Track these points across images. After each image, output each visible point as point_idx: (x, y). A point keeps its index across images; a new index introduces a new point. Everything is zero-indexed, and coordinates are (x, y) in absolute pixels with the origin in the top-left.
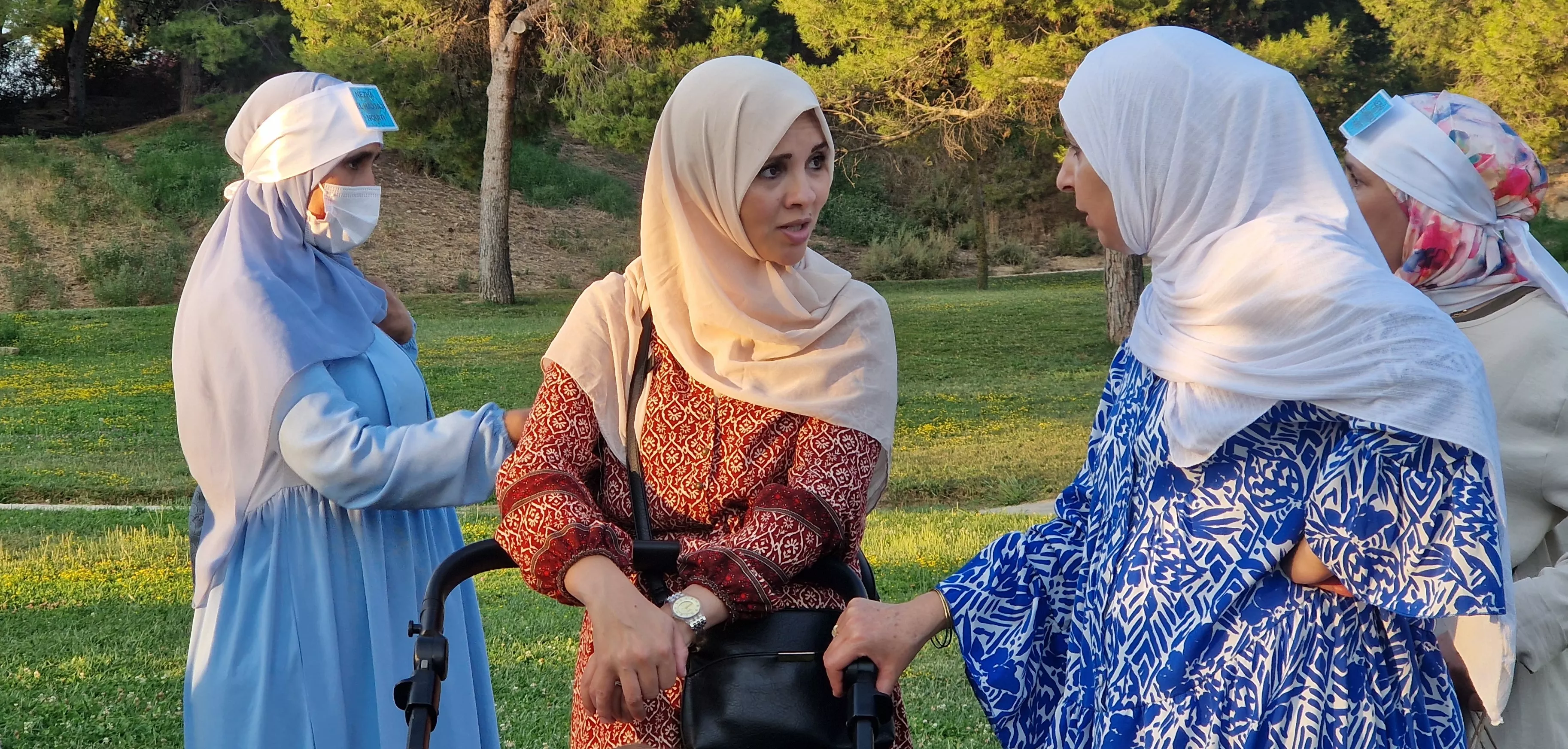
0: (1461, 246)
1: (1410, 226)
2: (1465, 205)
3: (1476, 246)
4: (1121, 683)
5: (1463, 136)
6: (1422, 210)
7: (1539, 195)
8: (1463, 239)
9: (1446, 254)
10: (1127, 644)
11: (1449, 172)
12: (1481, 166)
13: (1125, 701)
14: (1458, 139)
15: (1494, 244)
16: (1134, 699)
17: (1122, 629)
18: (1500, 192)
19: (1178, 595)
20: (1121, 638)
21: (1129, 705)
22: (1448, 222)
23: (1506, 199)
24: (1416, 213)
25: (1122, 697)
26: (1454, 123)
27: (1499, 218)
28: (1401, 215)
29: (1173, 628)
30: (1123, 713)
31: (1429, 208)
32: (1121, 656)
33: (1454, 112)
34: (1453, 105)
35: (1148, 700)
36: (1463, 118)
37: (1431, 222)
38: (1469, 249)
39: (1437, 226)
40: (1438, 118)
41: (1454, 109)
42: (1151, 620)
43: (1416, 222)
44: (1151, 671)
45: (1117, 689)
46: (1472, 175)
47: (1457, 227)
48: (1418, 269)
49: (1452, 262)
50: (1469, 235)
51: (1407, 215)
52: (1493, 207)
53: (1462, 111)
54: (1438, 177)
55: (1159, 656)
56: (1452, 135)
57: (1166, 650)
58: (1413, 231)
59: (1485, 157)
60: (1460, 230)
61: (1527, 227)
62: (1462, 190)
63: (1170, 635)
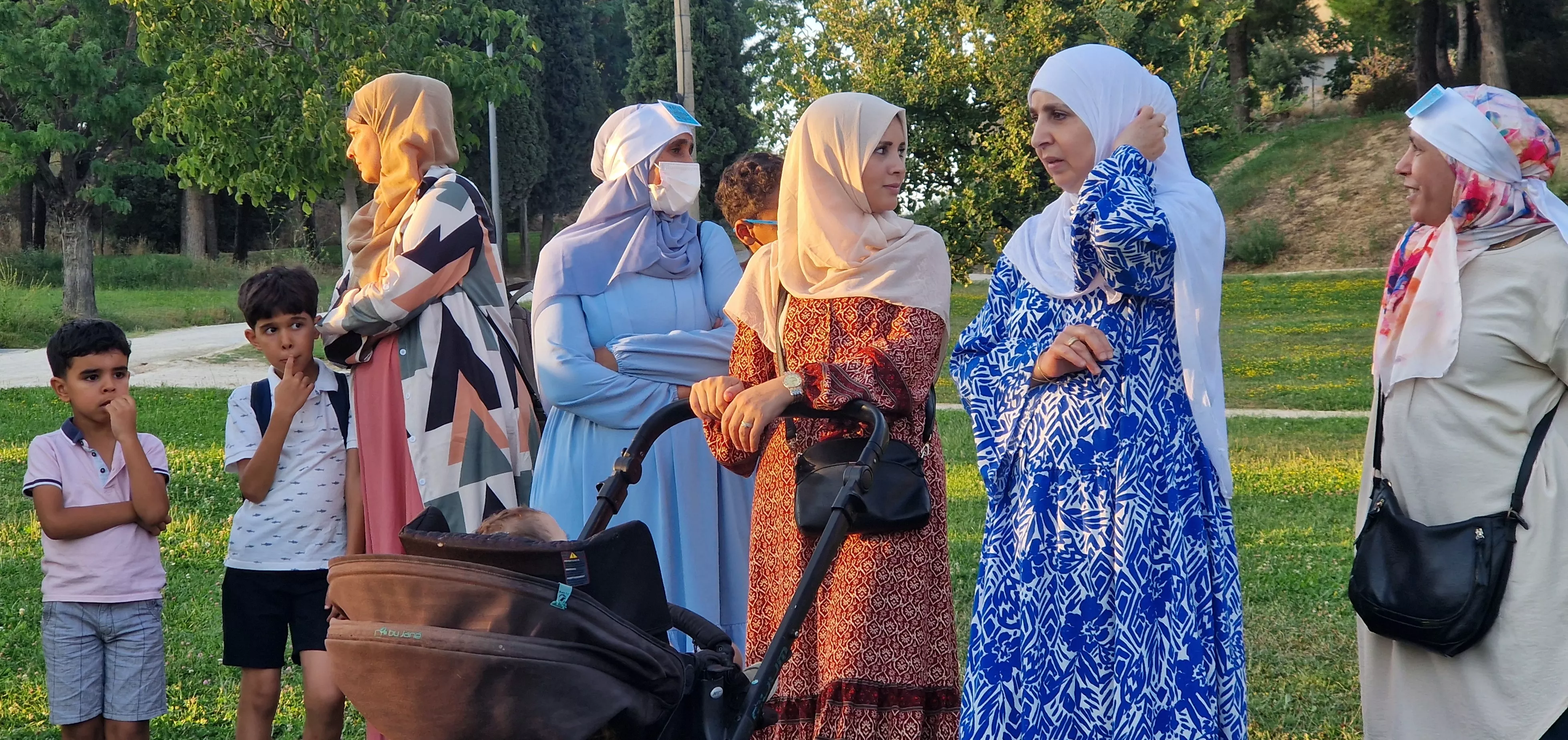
0: (1493, 197)
1: (1457, 182)
2: (1498, 168)
3: (1505, 197)
4: (1041, 454)
5: (1496, 116)
6: (1466, 171)
7: (1553, 161)
8: (1496, 193)
9: (1483, 203)
10: (1046, 429)
11: (1486, 144)
12: (1510, 138)
13: (1044, 466)
14: (1492, 118)
15: (1519, 195)
16: (1050, 465)
17: (1042, 420)
18: (1526, 157)
19: (1083, 402)
20: (1042, 425)
21: (1047, 469)
22: (1484, 179)
23: (1528, 163)
24: (1461, 173)
25: (1042, 463)
26: (1489, 107)
27: (1523, 178)
28: (1451, 174)
29: (1078, 422)
30: (1043, 473)
31: (1471, 169)
32: (1042, 437)
33: (1489, 99)
34: (1489, 94)
35: (1061, 467)
36: (1497, 104)
37: (1471, 179)
38: (1500, 199)
39: (1476, 181)
40: (1478, 103)
41: (1489, 96)
42: (1063, 415)
43: (1461, 180)
44: (1063, 449)
45: (1038, 458)
46: (1503, 144)
47: (1491, 183)
48: (1465, 215)
49: (1488, 209)
50: (1499, 190)
51: (1455, 174)
52: (1519, 169)
53: (1496, 98)
54: (1479, 147)
55: (1069, 439)
56: (1488, 115)
57: (1074, 436)
58: (1459, 186)
59: (1512, 131)
60: (1493, 185)
61: (1544, 184)
62: (1495, 156)
63: (1076, 426)
